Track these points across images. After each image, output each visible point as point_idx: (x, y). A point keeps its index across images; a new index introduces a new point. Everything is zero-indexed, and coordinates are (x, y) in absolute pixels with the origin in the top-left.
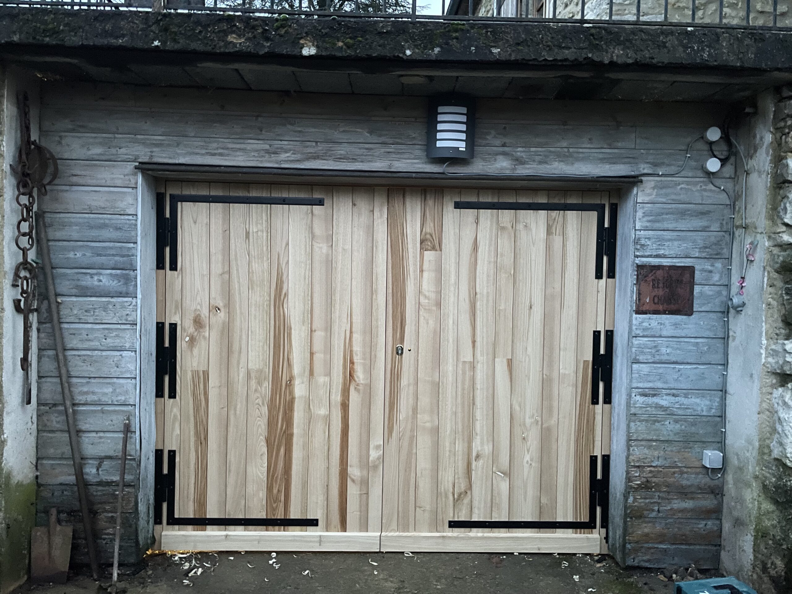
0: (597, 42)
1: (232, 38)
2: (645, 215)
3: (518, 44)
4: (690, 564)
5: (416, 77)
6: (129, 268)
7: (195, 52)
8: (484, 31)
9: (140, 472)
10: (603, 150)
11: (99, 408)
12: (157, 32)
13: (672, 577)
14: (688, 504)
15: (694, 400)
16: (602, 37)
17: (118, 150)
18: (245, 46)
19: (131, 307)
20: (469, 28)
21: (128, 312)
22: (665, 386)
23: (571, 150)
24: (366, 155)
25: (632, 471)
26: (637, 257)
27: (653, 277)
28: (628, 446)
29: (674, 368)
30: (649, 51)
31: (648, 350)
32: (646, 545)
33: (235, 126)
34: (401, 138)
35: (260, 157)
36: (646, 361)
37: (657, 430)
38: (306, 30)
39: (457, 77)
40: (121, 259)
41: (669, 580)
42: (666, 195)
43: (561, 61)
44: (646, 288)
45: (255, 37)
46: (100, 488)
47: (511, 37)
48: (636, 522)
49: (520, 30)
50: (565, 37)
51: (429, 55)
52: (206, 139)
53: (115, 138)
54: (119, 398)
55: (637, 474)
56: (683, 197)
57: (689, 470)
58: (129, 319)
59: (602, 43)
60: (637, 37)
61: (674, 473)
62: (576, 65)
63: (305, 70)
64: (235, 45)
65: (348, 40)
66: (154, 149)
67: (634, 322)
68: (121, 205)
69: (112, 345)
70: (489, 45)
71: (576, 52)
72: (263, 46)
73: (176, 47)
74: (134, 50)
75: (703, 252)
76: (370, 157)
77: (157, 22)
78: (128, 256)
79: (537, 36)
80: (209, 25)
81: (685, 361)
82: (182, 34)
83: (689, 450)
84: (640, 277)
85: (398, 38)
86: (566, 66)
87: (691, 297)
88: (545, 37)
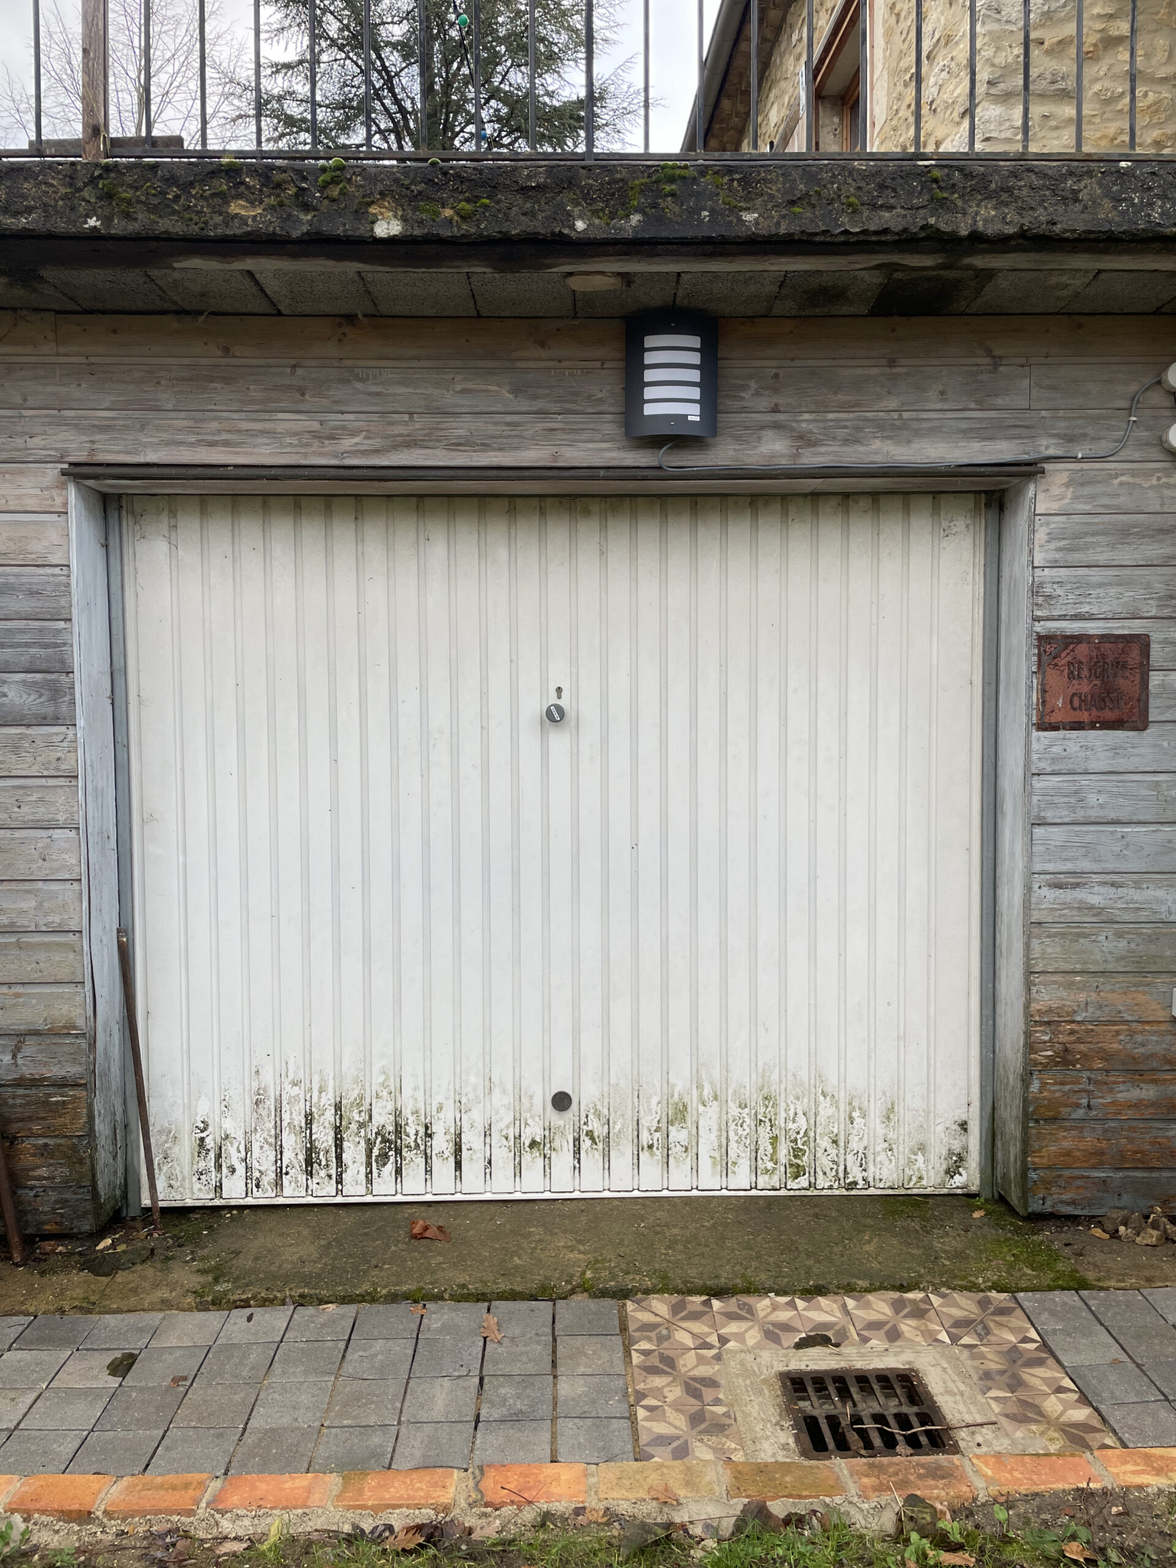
0: (945, 195)
1: (237, 208)
2: (1051, 537)
3: (793, 203)
4: (1152, 1207)
5: (598, 277)
6: (57, 669)
7: (167, 238)
8: (726, 179)
9: (95, 1059)
10: (967, 414)
11: (12, 939)
12: (93, 200)
13: (1117, 1231)
14: (1147, 1092)
15: (1152, 893)
16: (954, 185)
17: (28, 439)
18: (263, 223)
19: (65, 744)
20: (696, 174)
21: (59, 754)
22: (1096, 867)
23: (906, 415)
24: (509, 437)
25: (1036, 1032)
26: (1038, 619)
27: (1069, 658)
28: (1028, 986)
29: (1112, 833)
30: (1045, 208)
31: (1063, 800)
32: (1067, 1173)
33: (252, 387)
34: (575, 402)
35: (302, 446)
36: (1059, 821)
37: (1084, 952)
38: (380, 187)
39: (679, 274)
40: (42, 652)
41: (1111, 1237)
42: (1093, 497)
43: (876, 233)
44: (1055, 679)
45: (281, 204)
46: (21, 1091)
47: (778, 190)
48: (1046, 1129)
49: (795, 174)
50: (882, 187)
51: (620, 229)
52: (197, 415)
53: (21, 417)
54: (50, 919)
55: (1047, 1038)
56: (1123, 501)
57: (1147, 1027)
58: (63, 767)
59: (956, 196)
60: (1022, 183)
61: (1118, 1033)
62: (907, 242)
63: (380, 268)
64: (243, 220)
65: (463, 204)
66: (98, 437)
67: (1035, 746)
68: (37, 547)
69: (31, 817)
70: (735, 207)
71: (905, 216)
72: (300, 221)
73: (130, 228)
74: (50, 236)
75: (1167, 606)
76: (516, 440)
77: (93, 181)
78: (57, 645)
79: (829, 186)
80: (191, 184)
81: (1135, 818)
82: (141, 202)
83: (1146, 989)
84: (1044, 658)
85: (559, 198)
86: (885, 243)
87: (1143, 697)
88: (844, 188)
